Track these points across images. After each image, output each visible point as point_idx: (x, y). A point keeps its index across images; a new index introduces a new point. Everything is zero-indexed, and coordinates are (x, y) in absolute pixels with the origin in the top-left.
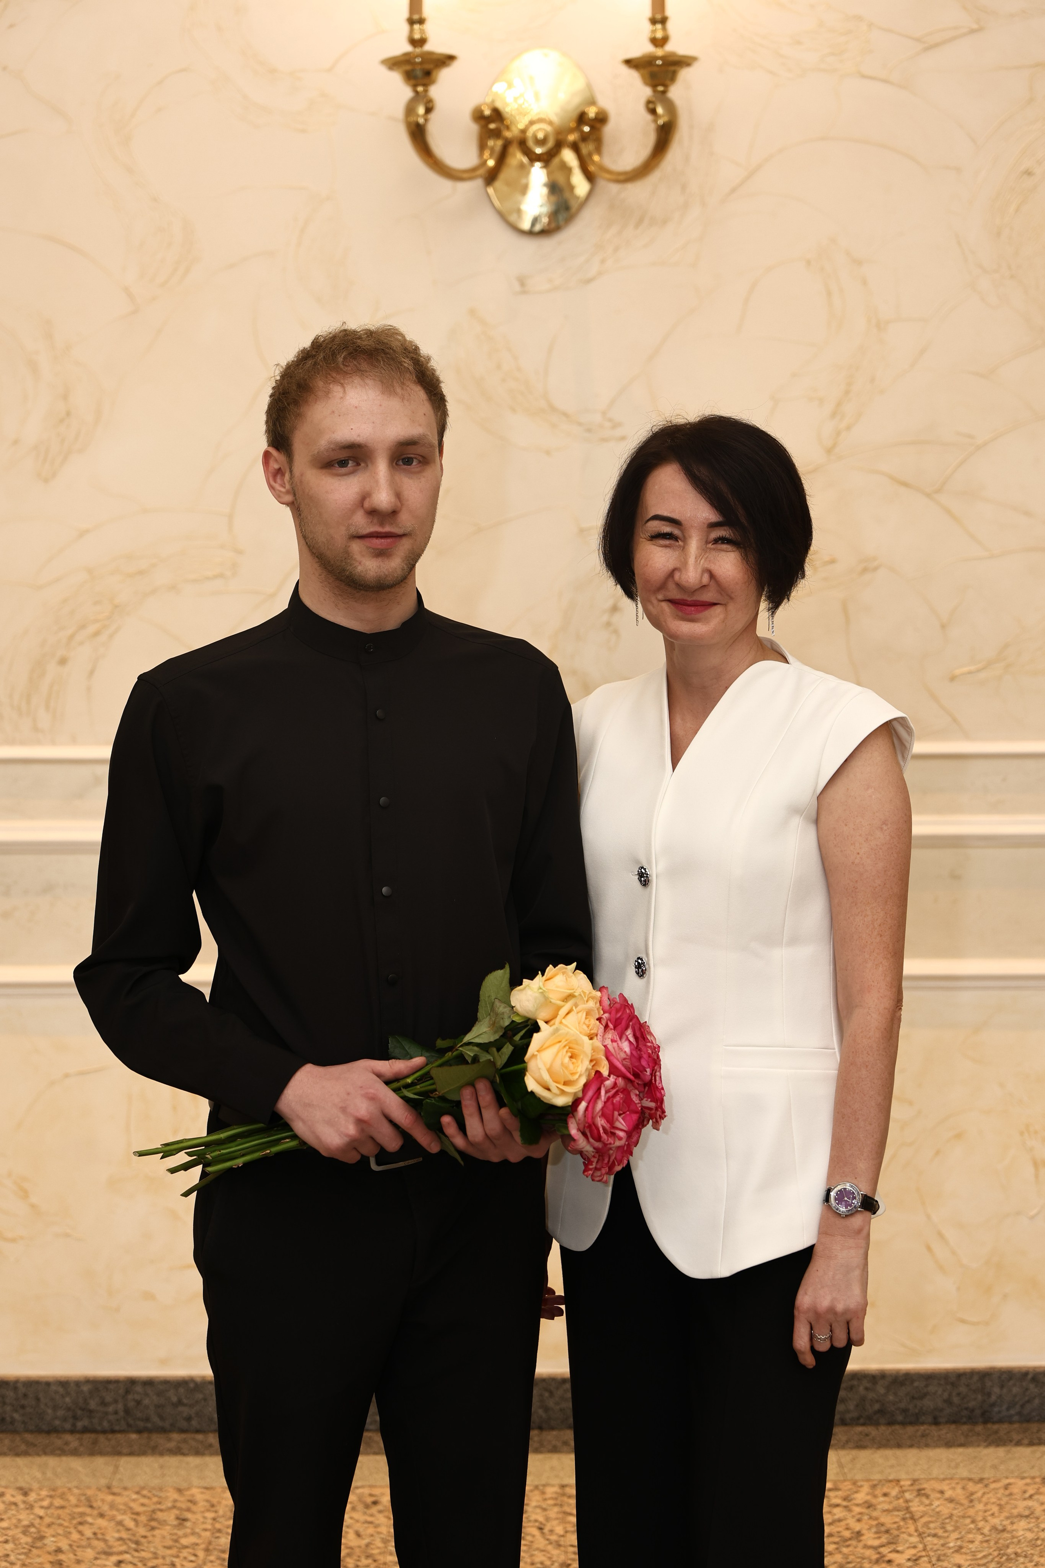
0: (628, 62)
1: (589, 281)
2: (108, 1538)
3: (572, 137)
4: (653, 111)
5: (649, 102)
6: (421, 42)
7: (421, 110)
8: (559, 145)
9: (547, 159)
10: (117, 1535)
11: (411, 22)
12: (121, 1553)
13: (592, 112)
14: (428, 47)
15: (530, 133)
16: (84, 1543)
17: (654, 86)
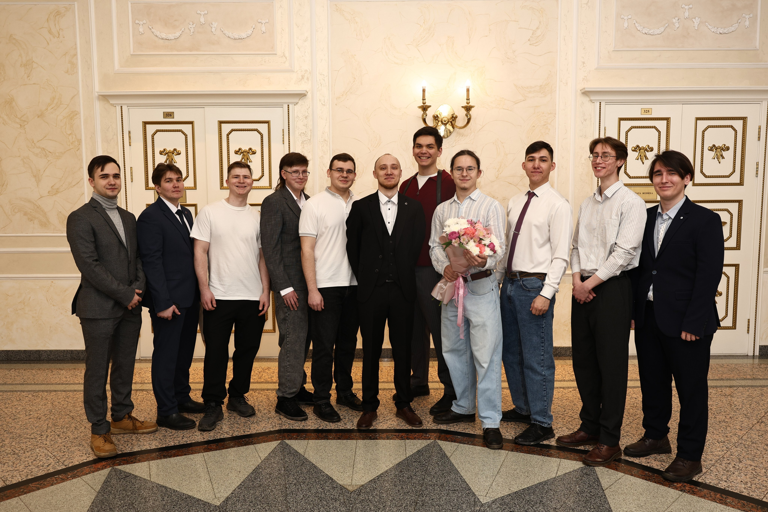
0: (462, 107)
3: (450, 121)
4: (467, 116)
5: (466, 114)
6: (425, 103)
7: (425, 116)
8: (448, 122)
9: (445, 124)
11: (423, 100)
13: (454, 116)
14: (426, 104)
15: (443, 120)
17: (467, 111)
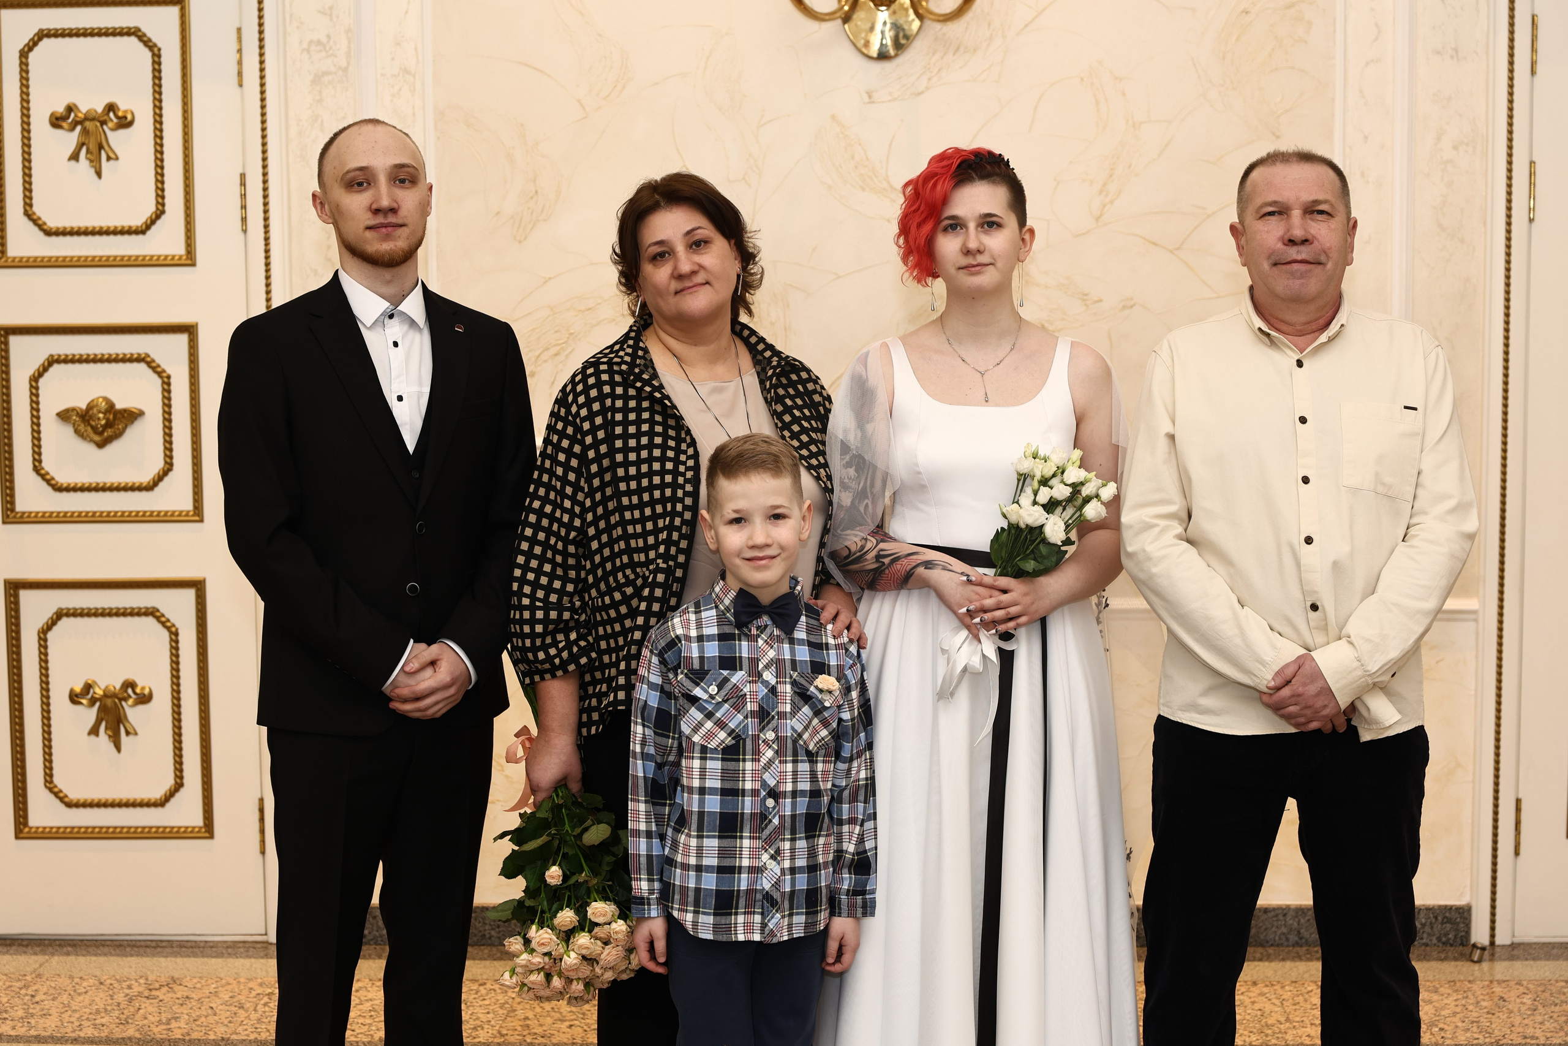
1: (919, 94)
2: (562, 1011)
10: (569, 1009)
12: (572, 1020)
16: (545, 1014)
